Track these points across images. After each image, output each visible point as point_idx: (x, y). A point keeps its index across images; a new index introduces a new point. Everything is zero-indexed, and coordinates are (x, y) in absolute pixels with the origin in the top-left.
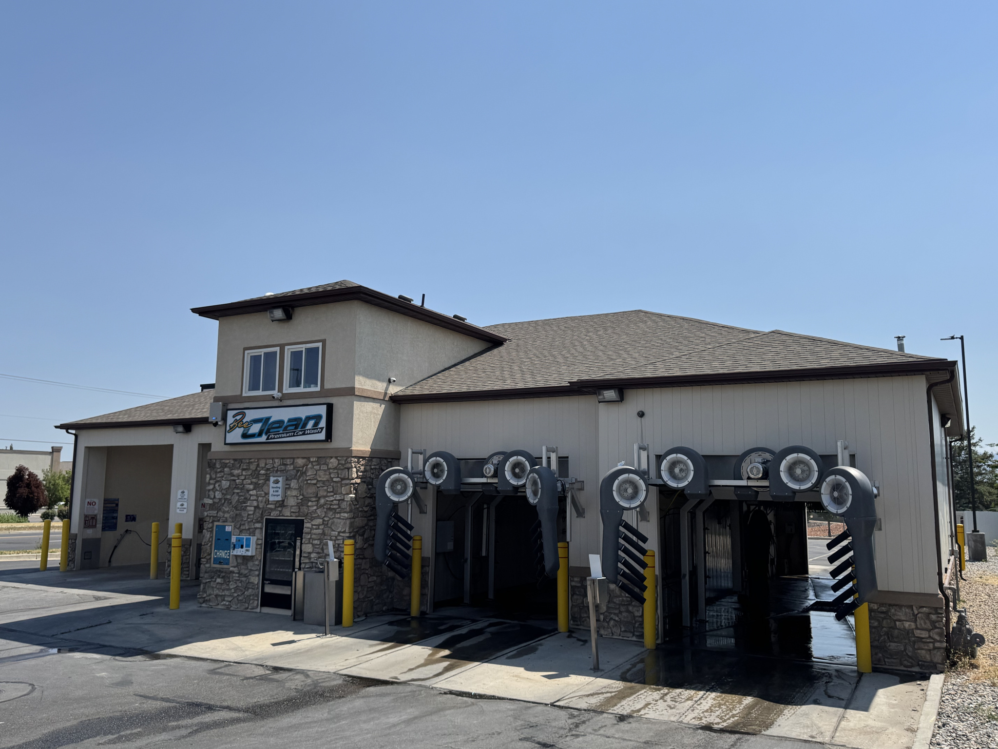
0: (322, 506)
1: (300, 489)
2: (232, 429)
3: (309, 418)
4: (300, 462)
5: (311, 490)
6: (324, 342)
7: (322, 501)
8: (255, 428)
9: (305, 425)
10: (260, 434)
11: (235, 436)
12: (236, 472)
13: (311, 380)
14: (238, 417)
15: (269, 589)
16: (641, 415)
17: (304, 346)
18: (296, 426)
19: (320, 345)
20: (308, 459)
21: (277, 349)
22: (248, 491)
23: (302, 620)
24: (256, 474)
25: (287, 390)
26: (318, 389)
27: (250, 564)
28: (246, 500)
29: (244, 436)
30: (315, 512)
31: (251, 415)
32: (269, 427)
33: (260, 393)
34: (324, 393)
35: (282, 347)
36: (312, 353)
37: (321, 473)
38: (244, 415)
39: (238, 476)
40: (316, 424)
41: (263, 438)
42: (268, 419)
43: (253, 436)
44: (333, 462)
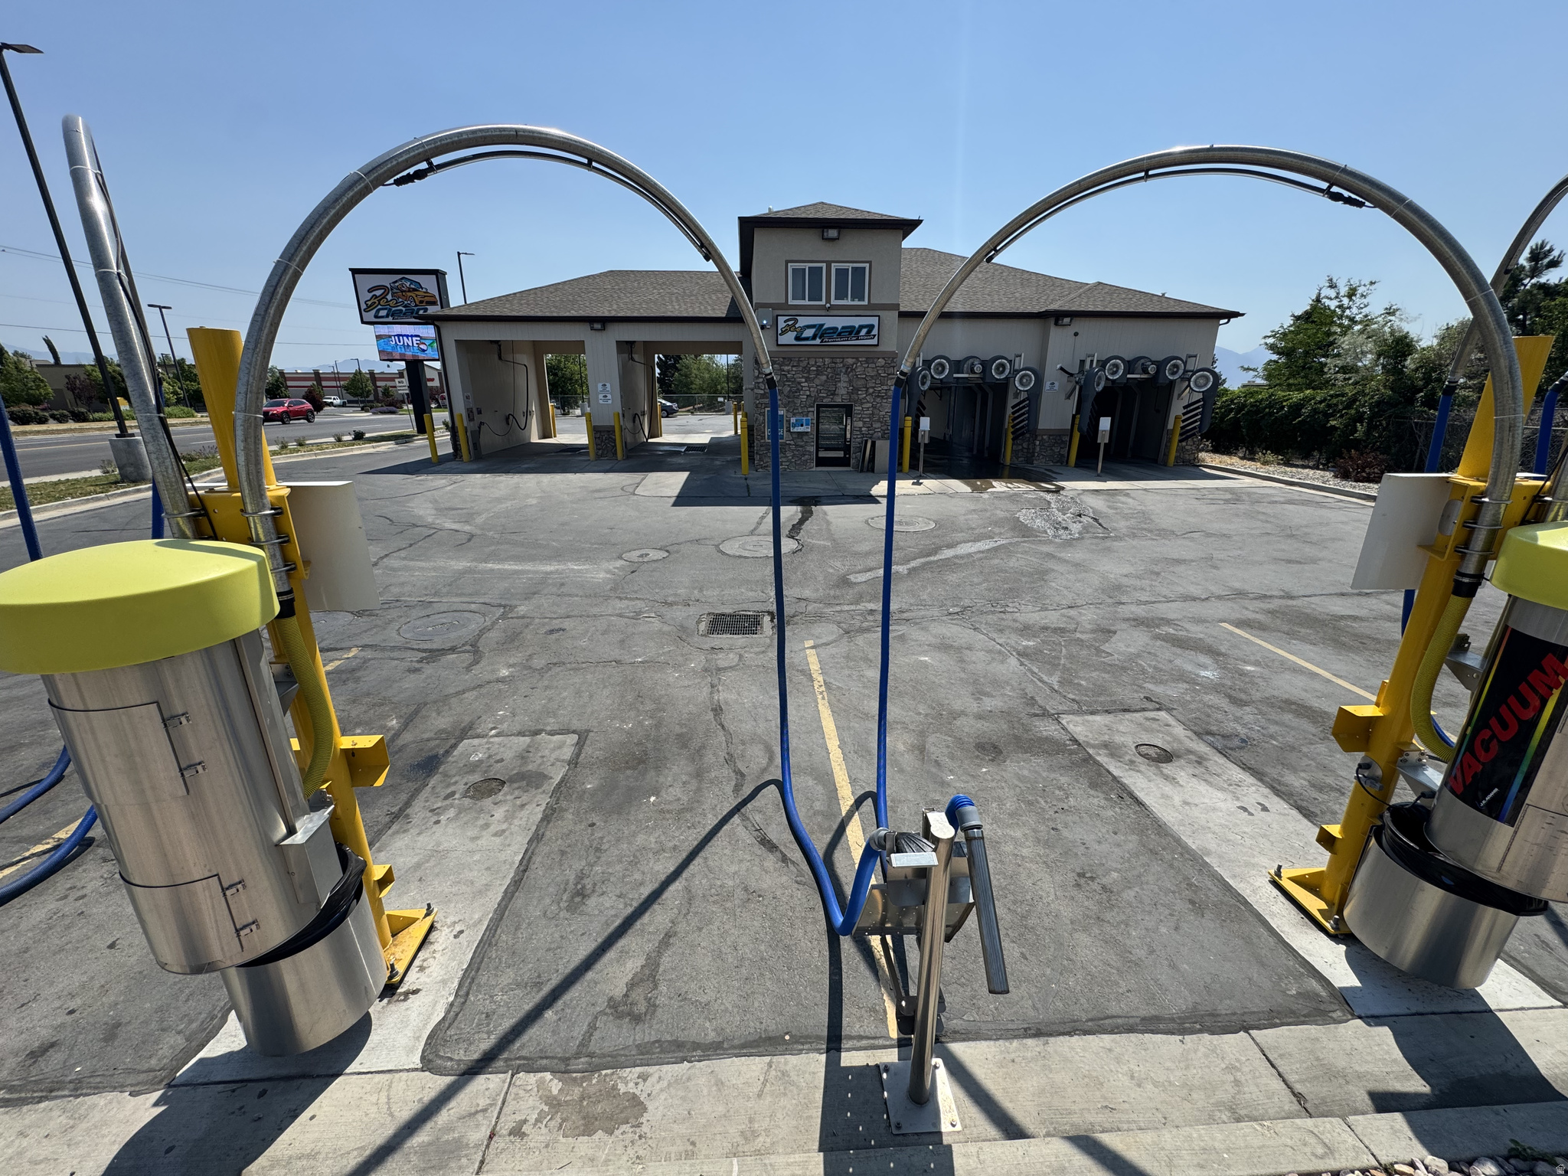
0: (871, 394)
1: (850, 382)
2: (783, 333)
3: (861, 327)
4: (850, 361)
5: (860, 383)
6: (870, 263)
7: (871, 390)
8: (809, 333)
9: (859, 332)
10: (814, 337)
11: (789, 338)
12: (786, 368)
13: (858, 294)
14: (790, 323)
15: (822, 454)
16: (1076, 334)
17: (851, 265)
18: (851, 333)
19: (867, 265)
20: (857, 359)
21: (824, 265)
22: (799, 383)
23: (873, 471)
24: (806, 369)
25: (834, 302)
26: (866, 303)
27: (805, 438)
28: (798, 390)
29: (797, 338)
30: (865, 398)
31: (802, 322)
32: (821, 332)
33: (807, 302)
34: (871, 307)
35: (829, 264)
36: (859, 273)
37: (870, 370)
38: (796, 321)
39: (788, 371)
40: (869, 332)
41: (818, 341)
42: (823, 325)
43: (807, 339)
44: (881, 362)
